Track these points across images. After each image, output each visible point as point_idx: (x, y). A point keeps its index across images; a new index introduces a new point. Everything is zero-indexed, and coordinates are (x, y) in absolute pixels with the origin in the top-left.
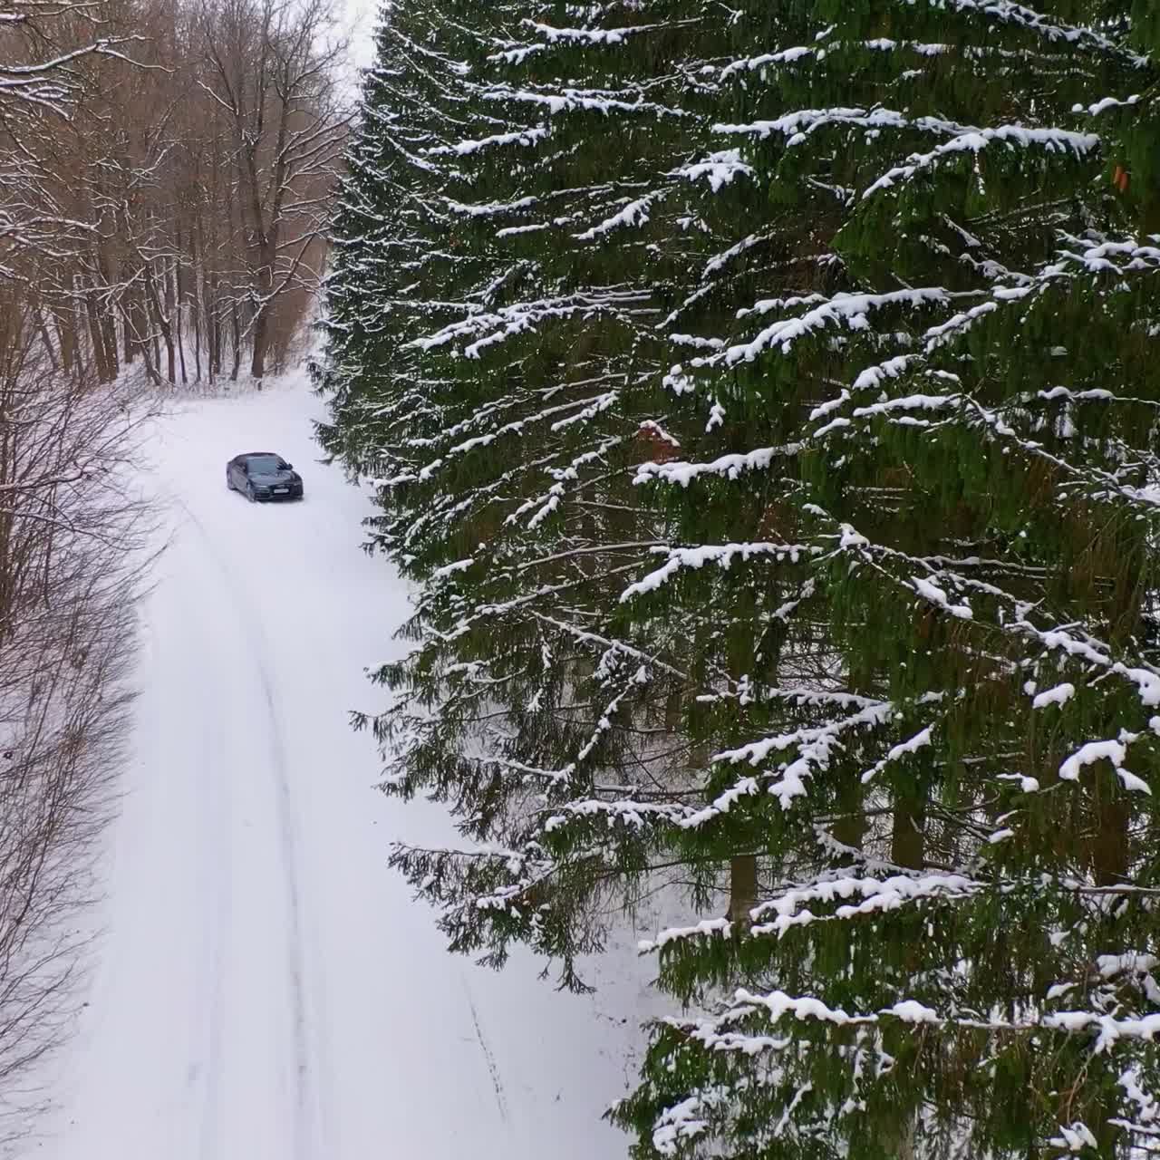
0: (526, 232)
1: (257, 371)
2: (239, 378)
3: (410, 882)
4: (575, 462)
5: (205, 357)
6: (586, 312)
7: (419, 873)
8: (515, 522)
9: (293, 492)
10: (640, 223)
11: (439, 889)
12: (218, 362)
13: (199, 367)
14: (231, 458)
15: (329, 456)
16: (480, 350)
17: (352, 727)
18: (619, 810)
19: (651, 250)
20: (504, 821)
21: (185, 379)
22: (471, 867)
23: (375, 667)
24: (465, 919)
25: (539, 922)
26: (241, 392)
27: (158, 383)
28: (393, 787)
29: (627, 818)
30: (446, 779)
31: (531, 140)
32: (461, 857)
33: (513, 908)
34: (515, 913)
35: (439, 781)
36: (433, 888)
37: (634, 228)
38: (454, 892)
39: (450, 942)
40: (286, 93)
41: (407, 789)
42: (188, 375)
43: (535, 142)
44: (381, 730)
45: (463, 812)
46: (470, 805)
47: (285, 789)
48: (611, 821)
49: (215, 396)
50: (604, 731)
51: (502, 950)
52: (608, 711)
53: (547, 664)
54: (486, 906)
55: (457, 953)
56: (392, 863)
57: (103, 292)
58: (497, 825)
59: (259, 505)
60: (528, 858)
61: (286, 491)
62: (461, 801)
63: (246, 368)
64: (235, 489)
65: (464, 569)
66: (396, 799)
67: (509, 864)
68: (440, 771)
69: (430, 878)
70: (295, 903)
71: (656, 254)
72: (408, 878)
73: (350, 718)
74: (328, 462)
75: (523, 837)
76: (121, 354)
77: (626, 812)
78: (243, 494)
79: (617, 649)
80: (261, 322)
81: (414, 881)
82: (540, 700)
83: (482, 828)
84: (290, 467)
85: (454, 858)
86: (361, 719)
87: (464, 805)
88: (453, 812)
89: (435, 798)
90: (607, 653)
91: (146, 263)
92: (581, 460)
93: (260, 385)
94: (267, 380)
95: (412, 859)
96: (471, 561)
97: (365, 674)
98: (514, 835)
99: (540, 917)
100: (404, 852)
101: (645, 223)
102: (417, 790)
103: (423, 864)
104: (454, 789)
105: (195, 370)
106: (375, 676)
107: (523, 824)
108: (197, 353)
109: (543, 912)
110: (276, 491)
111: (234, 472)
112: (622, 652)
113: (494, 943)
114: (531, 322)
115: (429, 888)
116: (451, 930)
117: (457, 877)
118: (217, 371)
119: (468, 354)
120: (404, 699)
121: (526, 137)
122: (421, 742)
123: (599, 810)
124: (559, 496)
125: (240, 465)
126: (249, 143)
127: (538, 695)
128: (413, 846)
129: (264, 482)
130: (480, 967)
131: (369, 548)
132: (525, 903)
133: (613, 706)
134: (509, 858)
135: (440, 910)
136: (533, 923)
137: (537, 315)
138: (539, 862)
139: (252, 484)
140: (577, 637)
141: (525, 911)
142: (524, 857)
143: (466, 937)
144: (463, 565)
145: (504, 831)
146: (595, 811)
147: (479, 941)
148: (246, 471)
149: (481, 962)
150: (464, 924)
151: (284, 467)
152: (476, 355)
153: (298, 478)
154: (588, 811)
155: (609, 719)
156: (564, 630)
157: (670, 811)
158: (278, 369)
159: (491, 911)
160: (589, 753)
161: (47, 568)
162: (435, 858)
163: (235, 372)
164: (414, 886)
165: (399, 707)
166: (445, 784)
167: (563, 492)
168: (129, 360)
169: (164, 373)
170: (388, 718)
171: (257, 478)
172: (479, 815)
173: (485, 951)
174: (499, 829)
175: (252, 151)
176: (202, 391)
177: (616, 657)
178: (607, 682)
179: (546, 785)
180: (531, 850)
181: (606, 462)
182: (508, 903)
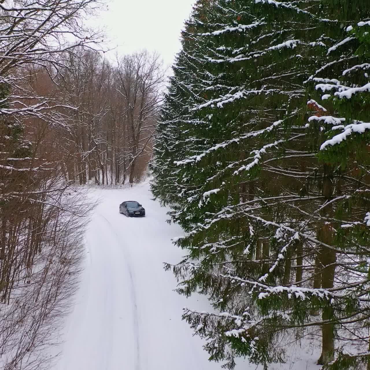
0: (242, 60)
1: (131, 181)
2: (125, 183)
3: (191, 327)
4: (265, 147)
5: (114, 178)
6: (266, 92)
7: (196, 323)
8: (237, 174)
9: (141, 214)
10: (293, 47)
11: (205, 331)
12: (118, 179)
13: (112, 179)
14: (121, 203)
15: (155, 197)
16: (223, 104)
17: (164, 269)
18: (293, 291)
19: (298, 57)
20: (232, 304)
21: (107, 183)
22: (219, 323)
23: (176, 239)
24: (216, 345)
25: (254, 345)
26: (125, 187)
27: (98, 185)
28: (182, 291)
29: (297, 295)
30: (207, 285)
31: (243, 29)
32: (214, 317)
33: (242, 337)
34: (243, 340)
35: (204, 285)
36: (202, 331)
37: (290, 49)
38: (212, 332)
39: (209, 356)
40: (144, 91)
41: (188, 292)
42: (108, 182)
43: (245, 30)
44: (176, 271)
45: (214, 299)
46: (217, 296)
47: (136, 306)
48: (290, 296)
49: (117, 189)
50: (281, 260)
51: (233, 361)
52: (282, 251)
53: (252, 234)
54: (230, 336)
55: (213, 362)
56: (184, 318)
57: (82, 154)
58: (229, 305)
59: (130, 218)
60: (244, 320)
61: (139, 213)
62: (213, 295)
63: (127, 181)
64: (122, 213)
65: (216, 193)
66: (183, 296)
67: (236, 321)
68: (204, 282)
69: (200, 326)
70: (138, 348)
71: (300, 58)
72: (191, 325)
73: (164, 265)
74: (154, 199)
75: (241, 311)
76: (87, 178)
77: (297, 292)
78: (125, 215)
79: (283, 228)
80: (133, 165)
81: (194, 327)
82: (249, 249)
83: (223, 306)
84: (141, 206)
85: (211, 317)
86: (168, 266)
87: (214, 296)
88: (210, 299)
89: (202, 292)
90: (279, 229)
91: (97, 145)
92: (267, 146)
93: (132, 185)
94: (134, 184)
95: (192, 317)
96: (219, 190)
97: (172, 241)
98: (237, 310)
99: (254, 343)
100: (189, 313)
101: (295, 47)
102: (192, 293)
103: (198, 320)
104: (210, 290)
105: (111, 180)
106: (176, 243)
107: (241, 305)
108: (112, 177)
109: (256, 341)
110: (136, 213)
111: (122, 207)
112: (285, 229)
113: (229, 358)
114: (244, 95)
115: (200, 330)
116: (210, 351)
117: (213, 326)
118: (118, 182)
119: (218, 106)
120: (186, 258)
121: (241, 28)
122: (195, 269)
123: (284, 290)
124: (258, 158)
125: (124, 205)
126: (131, 108)
127: (248, 247)
128: (193, 310)
129: (132, 210)
130: (223, 369)
131: (169, 221)
132: (248, 336)
133: (284, 249)
134: (236, 319)
135: (205, 341)
136: (251, 345)
137: (246, 92)
138: (249, 321)
139: (128, 211)
140: (264, 223)
141: (248, 339)
142: (243, 318)
143: (217, 355)
144: (215, 191)
145: (232, 309)
146: (282, 291)
147: (222, 357)
148: (126, 207)
149: (224, 366)
150: (216, 348)
151: (139, 205)
152: (222, 107)
153: (144, 209)
154: (278, 291)
155: (283, 255)
156: (259, 220)
157: (318, 292)
158: (138, 182)
159: (232, 338)
160: (274, 269)
161: (55, 231)
162: (203, 317)
163: (124, 181)
164: (193, 329)
165: (184, 261)
166: (206, 287)
167: (260, 157)
168: (90, 179)
169: (101, 181)
170: (179, 266)
171: (130, 209)
172: (222, 300)
173: (225, 362)
174: (230, 307)
175: (132, 110)
176: (113, 187)
177: (283, 231)
178: (281, 240)
179: (251, 288)
180: (245, 316)
181: (277, 148)
182: (240, 335)
